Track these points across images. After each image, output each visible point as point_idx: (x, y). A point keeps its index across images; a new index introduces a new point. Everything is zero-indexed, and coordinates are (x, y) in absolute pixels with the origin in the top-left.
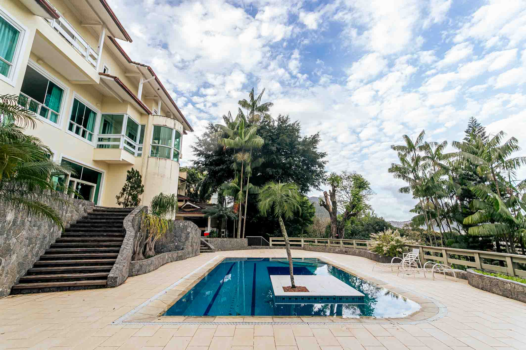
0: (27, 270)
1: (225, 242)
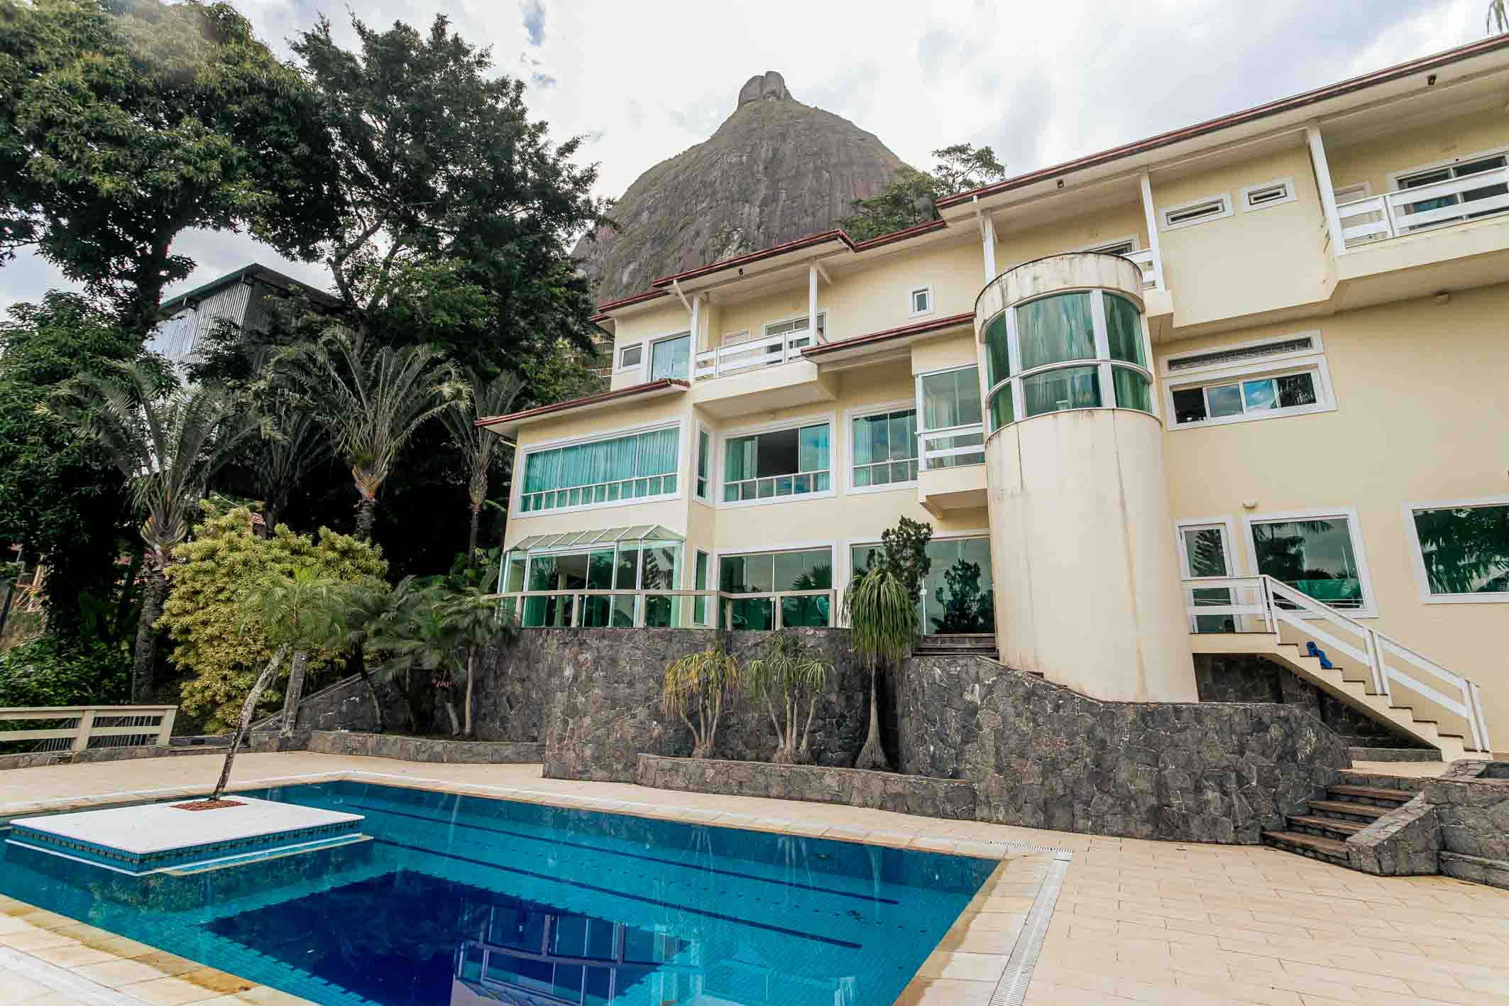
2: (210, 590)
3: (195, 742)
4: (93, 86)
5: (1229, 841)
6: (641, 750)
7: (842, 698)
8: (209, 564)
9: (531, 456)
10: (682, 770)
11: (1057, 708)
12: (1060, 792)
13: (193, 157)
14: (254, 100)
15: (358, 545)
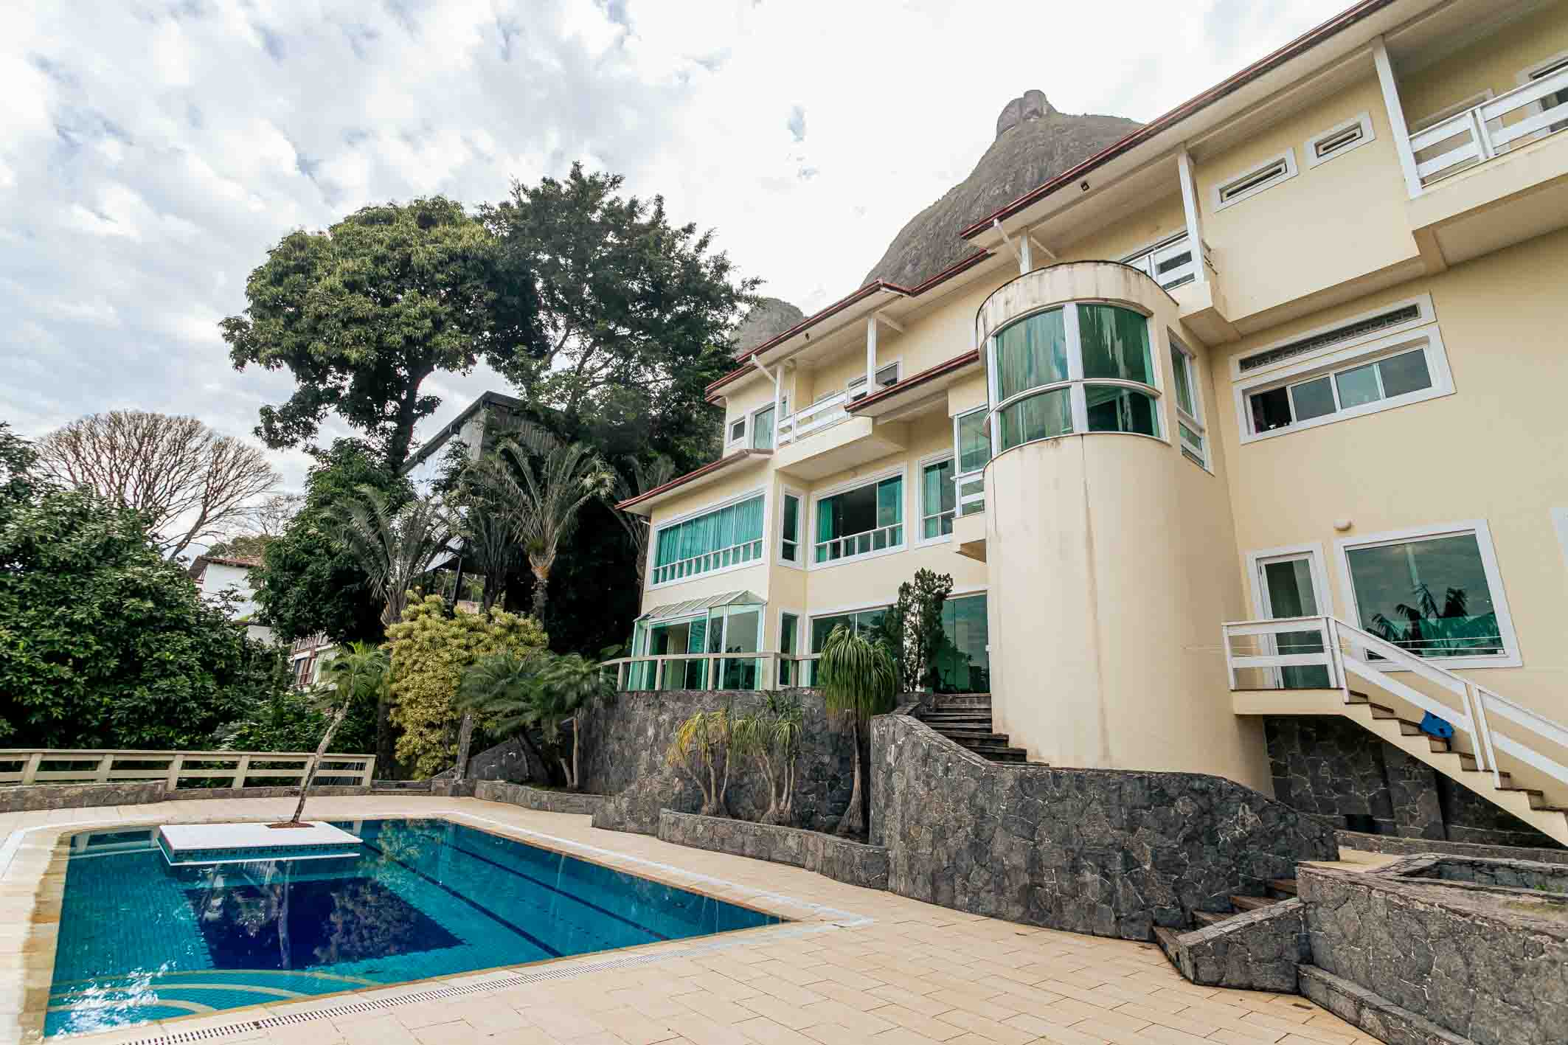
2: (408, 662)
3: (399, 786)
4: (346, 285)
5: (1108, 933)
6: (664, 806)
7: (836, 760)
8: (407, 642)
9: (662, 532)
10: (681, 825)
11: (947, 770)
12: (945, 864)
13: (411, 320)
14: (453, 266)
15: (521, 621)
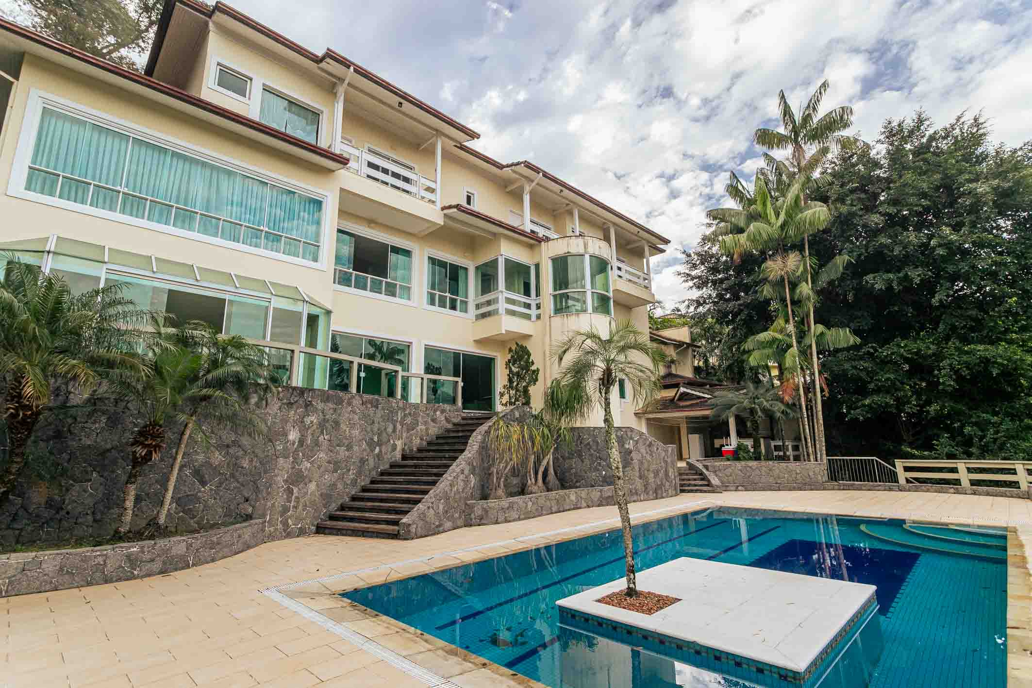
0: (340, 503)
1: (753, 470)
6: (467, 498)
